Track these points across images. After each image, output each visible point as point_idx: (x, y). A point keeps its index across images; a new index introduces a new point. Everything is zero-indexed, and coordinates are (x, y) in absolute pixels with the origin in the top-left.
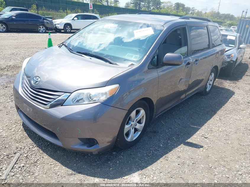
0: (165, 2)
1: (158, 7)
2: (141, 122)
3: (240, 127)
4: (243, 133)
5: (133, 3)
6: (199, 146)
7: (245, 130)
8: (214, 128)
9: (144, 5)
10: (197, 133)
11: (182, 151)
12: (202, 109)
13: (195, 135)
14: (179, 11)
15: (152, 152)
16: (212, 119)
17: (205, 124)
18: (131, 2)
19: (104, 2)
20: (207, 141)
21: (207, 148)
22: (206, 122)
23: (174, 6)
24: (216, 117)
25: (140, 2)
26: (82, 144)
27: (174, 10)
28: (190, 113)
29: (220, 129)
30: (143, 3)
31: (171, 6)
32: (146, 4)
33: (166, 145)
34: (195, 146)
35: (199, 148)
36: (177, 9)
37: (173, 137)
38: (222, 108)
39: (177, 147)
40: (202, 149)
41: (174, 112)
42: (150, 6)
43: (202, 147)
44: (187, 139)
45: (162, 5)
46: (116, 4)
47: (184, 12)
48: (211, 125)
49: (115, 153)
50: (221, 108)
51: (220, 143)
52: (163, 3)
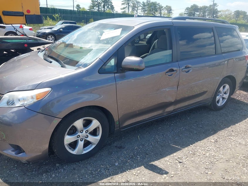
0: (223, 11)
1: (214, 16)
2: (97, 134)
3: (238, 155)
4: (238, 164)
5: (187, 14)
6: (164, 172)
7: (244, 160)
8: (200, 151)
9: (199, 14)
10: (172, 155)
11: (137, 174)
12: (201, 126)
13: (168, 157)
14: (239, 19)
15: (99, 170)
16: (205, 140)
17: (191, 145)
18: (185, 12)
19: (157, 14)
20: (179, 166)
21: (172, 175)
22: (194, 143)
23: (233, 14)
24: (212, 138)
25: (194, 12)
26: (12, 150)
27: (233, 18)
28: (181, 130)
29: (208, 154)
30: (198, 13)
31: (229, 14)
32: (201, 13)
33: (123, 165)
34: (158, 171)
35: (162, 174)
36: (236, 17)
37: (138, 156)
38: (230, 128)
39: (134, 169)
40: (165, 175)
41: (161, 126)
42: (205, 15)
43: (167, 173)
44: (154, 161)
45: (219, 14)
46: (169, 15)
47: (245, 20)
48: (198, 147)
49: (57, 165)
50: (228, 127)
51: (194, 172)
52: (220, 12)
